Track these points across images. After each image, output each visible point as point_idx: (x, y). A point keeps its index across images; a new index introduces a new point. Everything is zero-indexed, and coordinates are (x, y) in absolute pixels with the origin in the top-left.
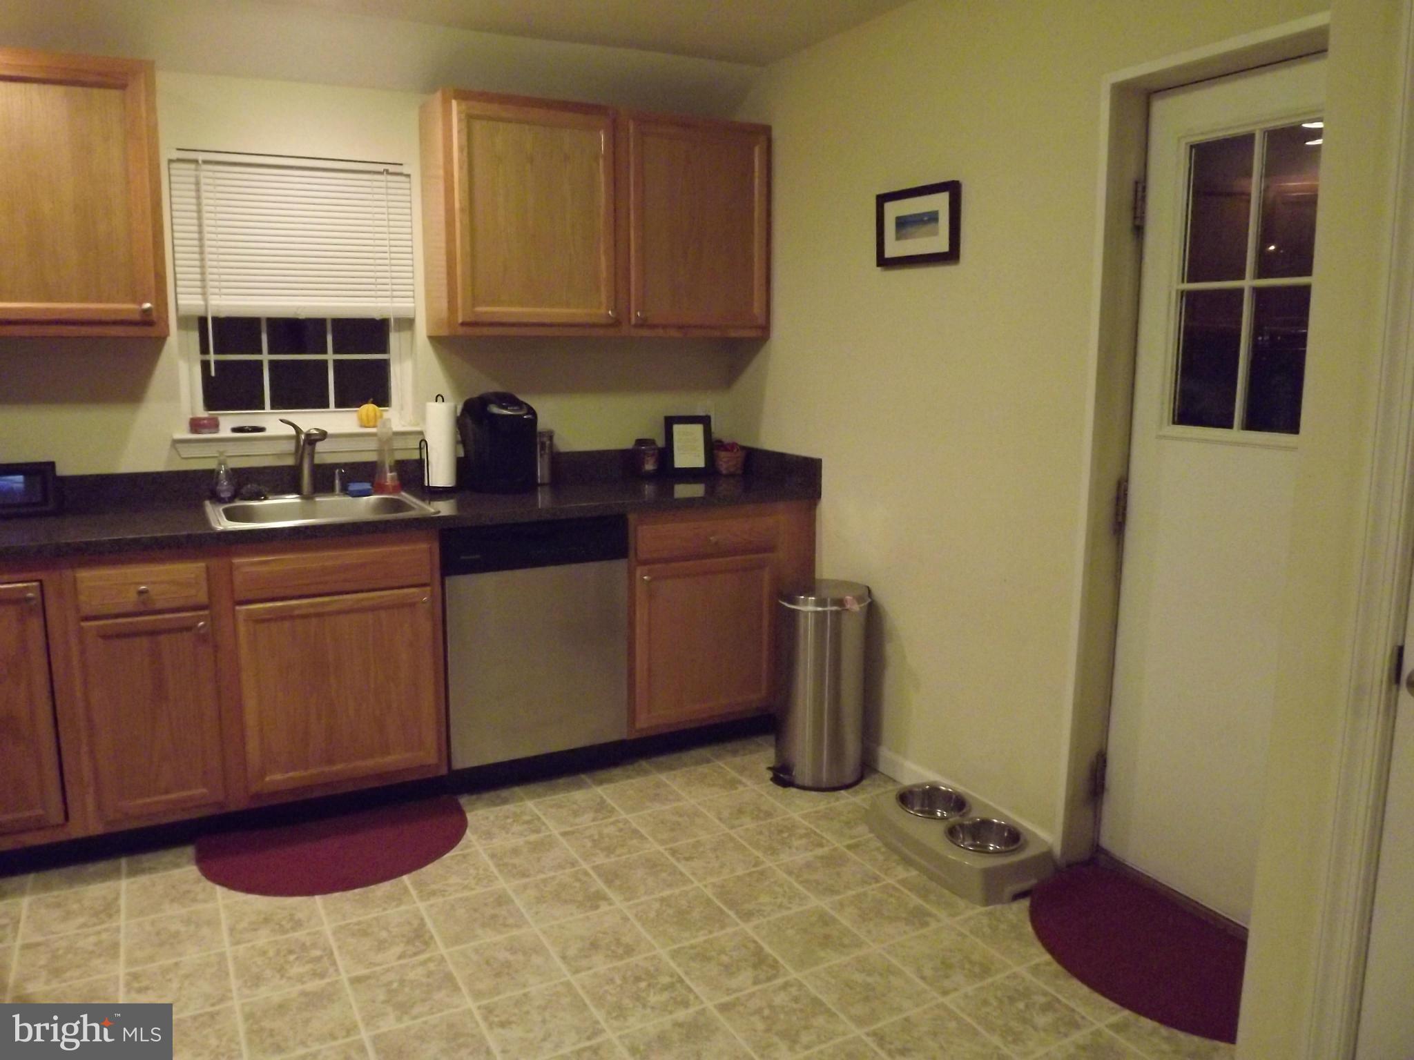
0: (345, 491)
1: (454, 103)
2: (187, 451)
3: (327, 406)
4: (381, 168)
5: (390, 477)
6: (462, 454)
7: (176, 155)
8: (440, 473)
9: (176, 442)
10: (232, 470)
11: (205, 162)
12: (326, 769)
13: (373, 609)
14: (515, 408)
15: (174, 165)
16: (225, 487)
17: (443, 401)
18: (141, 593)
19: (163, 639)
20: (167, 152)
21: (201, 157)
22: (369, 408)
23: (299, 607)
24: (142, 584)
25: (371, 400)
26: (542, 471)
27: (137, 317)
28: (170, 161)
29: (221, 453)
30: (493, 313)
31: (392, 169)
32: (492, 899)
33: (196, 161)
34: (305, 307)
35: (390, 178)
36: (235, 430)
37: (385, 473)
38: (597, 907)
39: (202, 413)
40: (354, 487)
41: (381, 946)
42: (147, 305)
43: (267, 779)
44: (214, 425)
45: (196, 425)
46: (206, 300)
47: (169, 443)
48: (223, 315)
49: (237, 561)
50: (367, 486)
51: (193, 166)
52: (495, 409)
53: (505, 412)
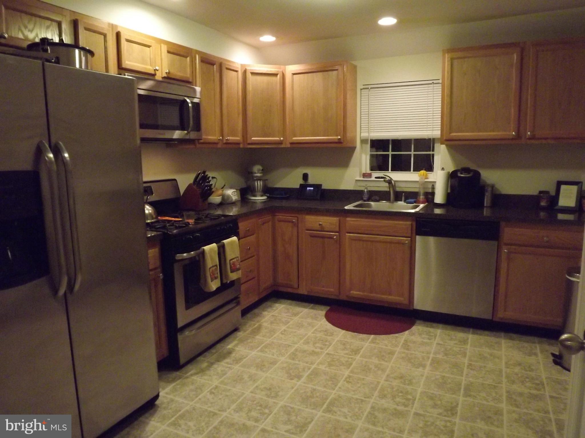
0: (405, 201)
1: (446, 55)
2: (360, 184)
3: (410, 171)
4: (431, 82)
5: (422, 198)
6: (449, 191)
7: (362, 87)
8: (439, 198)
9: (357, 180)
10: (369, 191)
11: (371, 88)
12: (369, 294)
13: (391, 243)
14: (466, 174)
15: (363, 90)
16: (366, 197)
17: (444, 170)
18: (320, 225)
19: (326, 240)
20: (360, 86)
21: (370, 87)
22: (423, 172)
23: (365, 237)
24: (321, 222)
25: (424, 169)
26: (487, 201)
27: (337, 141)
28: (361, 89)
29: (366, 185)
30: (458, 136)
31: (435, 82)
32: (389, 351)
33: (368, 88)
34: (400, 135)
35: (435, 85)
36: (376, 178)
37: (420, 196)
38: (418, 368)
39: (369, 171)
40: (410, 200)
41: (345, 349)
42: (339, 137)
43: (352, 292)
44: (370, 175)
45: (365, 175)
46: (369, 134)
47: (355, 181)
48: (374, 139)
49: (348, 219)
50: (413, 200)
51: (368, 90)
52: (459, 175)
53: (462, 175)
